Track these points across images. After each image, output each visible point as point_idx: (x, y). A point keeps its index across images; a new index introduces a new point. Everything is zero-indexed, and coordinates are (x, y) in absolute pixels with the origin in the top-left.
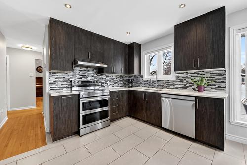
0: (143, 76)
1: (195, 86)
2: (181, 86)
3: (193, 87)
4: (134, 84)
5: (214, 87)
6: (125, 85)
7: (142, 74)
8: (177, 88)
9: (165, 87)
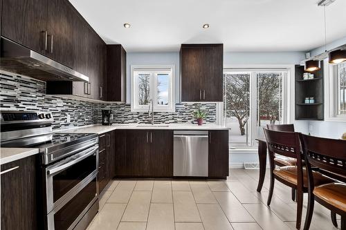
0: (130, 105)
1: (193, 119)
2: (181, 120)
3: (192, 120)
4: (112, 118)
5: (208, 119)
6: (94, 122)
7: (128, 102)
8: (176, 122)
9: (163, 122)
